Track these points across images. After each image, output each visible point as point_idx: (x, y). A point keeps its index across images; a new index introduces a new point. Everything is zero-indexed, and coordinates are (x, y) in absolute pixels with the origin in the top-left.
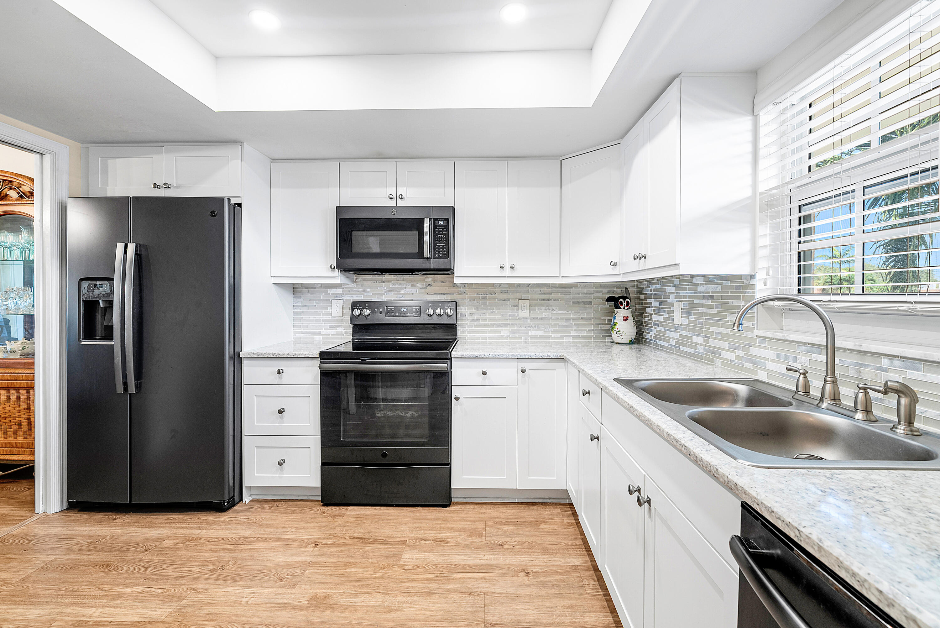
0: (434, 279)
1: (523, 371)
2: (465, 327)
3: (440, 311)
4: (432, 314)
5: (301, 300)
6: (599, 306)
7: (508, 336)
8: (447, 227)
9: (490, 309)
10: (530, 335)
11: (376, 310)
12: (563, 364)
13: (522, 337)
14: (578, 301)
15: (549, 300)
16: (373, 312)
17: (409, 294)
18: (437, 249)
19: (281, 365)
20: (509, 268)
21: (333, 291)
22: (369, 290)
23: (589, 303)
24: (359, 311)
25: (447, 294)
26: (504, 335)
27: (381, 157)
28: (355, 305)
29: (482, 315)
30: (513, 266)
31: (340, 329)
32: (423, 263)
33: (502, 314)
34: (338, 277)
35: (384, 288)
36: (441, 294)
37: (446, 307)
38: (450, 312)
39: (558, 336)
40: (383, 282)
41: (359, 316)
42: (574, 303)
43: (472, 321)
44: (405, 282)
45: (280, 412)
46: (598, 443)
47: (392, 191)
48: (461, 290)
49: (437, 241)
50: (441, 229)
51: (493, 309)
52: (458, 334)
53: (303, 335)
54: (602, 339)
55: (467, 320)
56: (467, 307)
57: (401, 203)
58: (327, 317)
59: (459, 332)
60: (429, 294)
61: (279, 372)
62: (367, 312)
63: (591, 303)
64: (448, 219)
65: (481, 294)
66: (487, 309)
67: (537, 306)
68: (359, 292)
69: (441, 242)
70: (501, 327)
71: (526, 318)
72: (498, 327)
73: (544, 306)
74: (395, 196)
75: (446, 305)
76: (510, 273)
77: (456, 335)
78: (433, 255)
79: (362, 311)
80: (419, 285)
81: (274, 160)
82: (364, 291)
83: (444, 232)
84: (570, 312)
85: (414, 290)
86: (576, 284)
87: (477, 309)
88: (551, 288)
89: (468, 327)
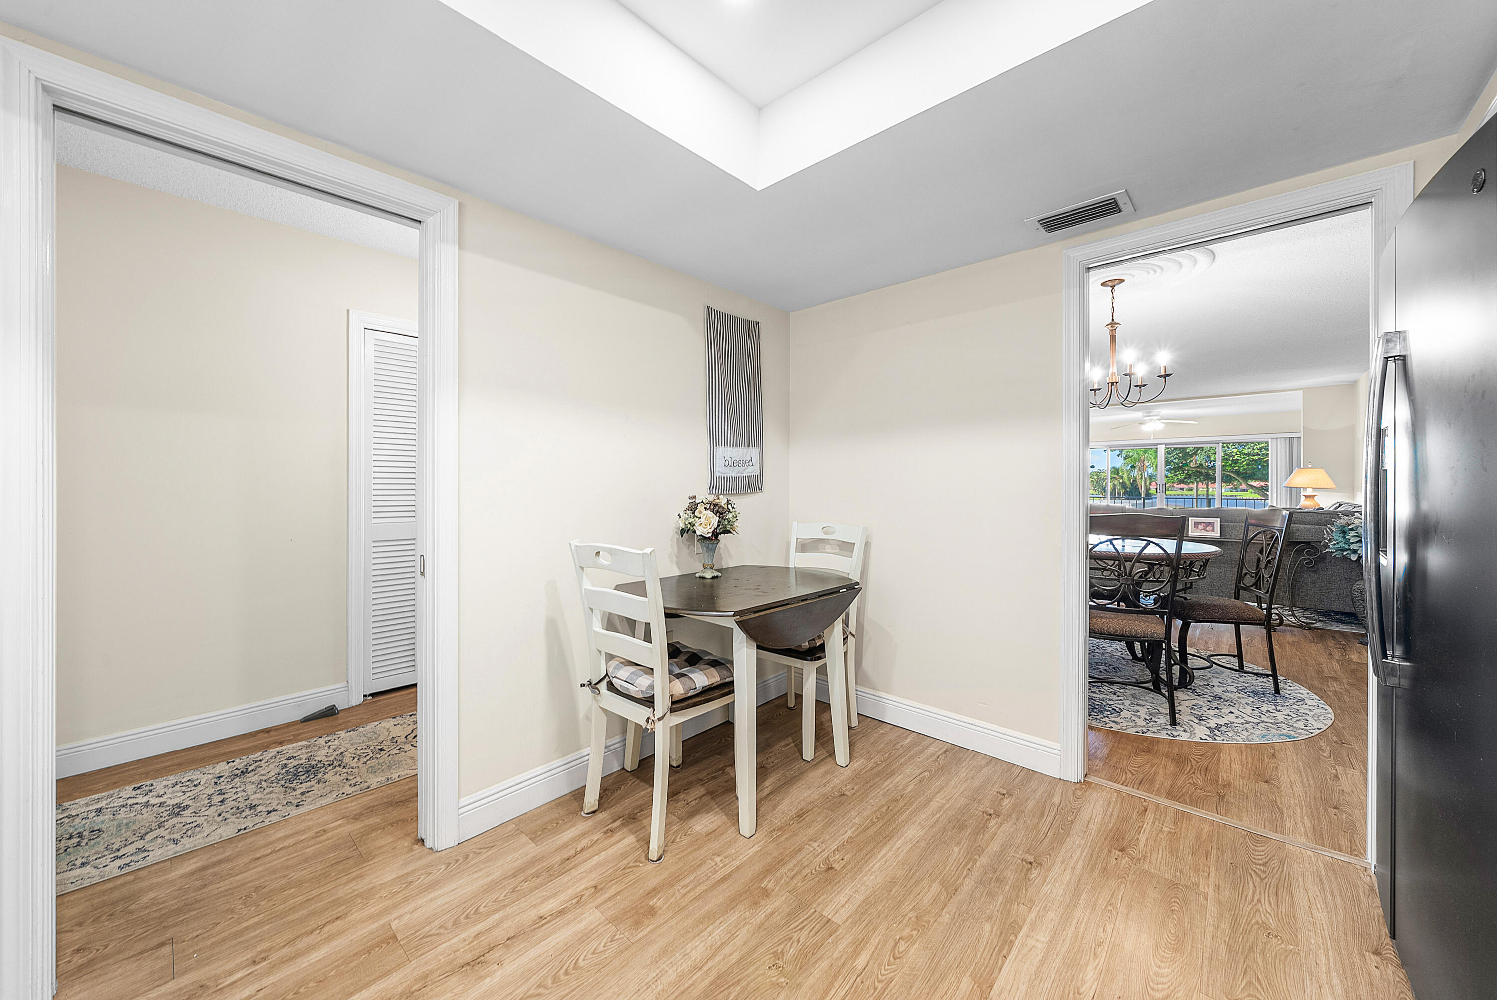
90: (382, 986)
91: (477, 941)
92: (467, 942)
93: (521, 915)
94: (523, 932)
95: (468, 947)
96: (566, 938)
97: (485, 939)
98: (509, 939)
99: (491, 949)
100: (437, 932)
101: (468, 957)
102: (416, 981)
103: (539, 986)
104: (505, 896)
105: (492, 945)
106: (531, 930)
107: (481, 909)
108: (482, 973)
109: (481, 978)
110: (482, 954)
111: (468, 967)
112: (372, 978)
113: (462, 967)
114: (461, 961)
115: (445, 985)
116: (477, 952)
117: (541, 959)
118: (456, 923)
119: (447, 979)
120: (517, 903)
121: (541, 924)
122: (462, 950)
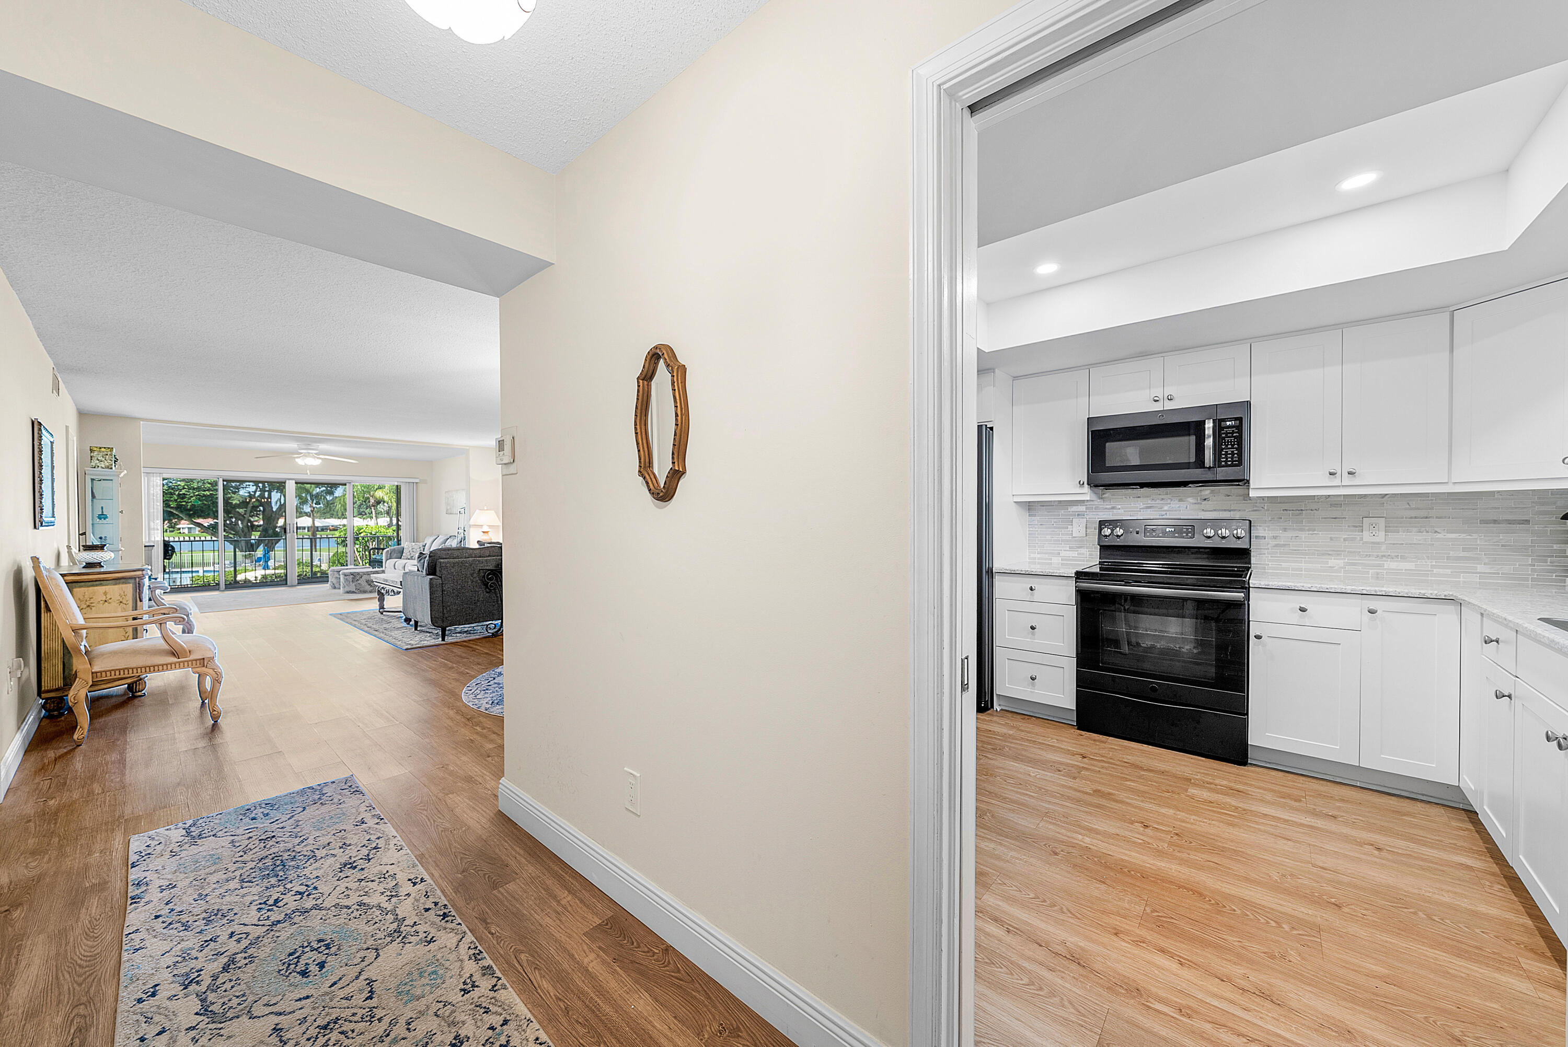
0: (1212, 492)
1: (1372, 612)
2: (1265, 554)
3: (1224, 532)
4: (1211, 535)
5: (1037, 518)
6: (1546, 527)
7: (1341, 568)
8: (1239, 428)
9: (1309, 530)
10: (1386, 569)
11: (1131, 530)
12: (1451, 608)
13: (1371, 571)
14: (1495, 519)
15: (1426, 518)
16: (1126, 532)
17: (1176, 511)
18: (1223, 456)
19: (1034, 582)
20: (1345, 474)
21: (1074, 508)
22: (1119, 506)
23: (1522, 522)
24: (1109, 530)
25: (1234, 510)
26: (1334, 567)
27: (1143, 355)
28: (1102, 524)
29: (1293, 538)
30: (1354, 471)
31: (1083, 551)
32: (1202, 474)
33: (1331, 537)
34: (1086, 493)
35: (1140, 504)
36: (1225, 510)
37: (1235, 527)
38: (1241, 532)
39: (1449, 571)
40: (1139, 497)
41: (1109, 536)
42: (1484, 522)
43: (1276, 546)
44: (1169, 496)
45: (1033, 628)
46: (1511, 702)
47: (1158, 392)
48: (1257, 505)
49: (1223, 447)
50: (1230, 430)
51: (1314, 530)
52: (1252, 562)
53: (1039, 556)
54: (1555, 581)
55: (1268, 544)
56: (1268, 527)
57: (1169, 406)
58: (1067, 537)
59: (1253, 560)
60: (1205, 511)
61: (1031, 589)
62: (1119, 531)
63: (1527, 522)
64: (1241, 418)
65: (1293, 510)
66: (1301, 530)
67: (1401, 527)
68: (1106, 509)
69: (1229, 446)
70: (1329, 555)
71: (1378, 543)
72: (1323, 554)
73: (1416, 527)
74: (1161, 397)
75: (1235, 524)
76: (1347, 480)
77: (1250, 563)
78: (1218, 463)
79: (1112, 531)
80: (1190, 500)
81: (1015, 378)
82: (1113, 508)
83: (1235, 435)
84: (1475, 536)
85: (1183, 505)
86: (1492, 494)
87: (1285, 530)
88: (1432, 500)
89: (1268, 553)
90: (1141, 1018)
91: (1058, 967)
92: (1063, 975)
93: (1014, 947)
94: (1029, 939)
95: (1066, 972)
96: (1018, 909)
97: (1052, 963)
98: (1041, 946)
99: (1057, 954)
100: (1070, 1006)
101: (1074, 967)
102: (1118, 994)
103: (1063, 912)
104: (1001, 968)
105: (1054, 955)
106: (1024, 934)
107: (1025, 981)
108: (1079, 950)
109: (1082, 949)
110: (1065, 959)
111: (1082, 962)
112: (1143, 1033)
113: (1084, 966)
114: (1081, 970)
115: (1105, 970)
116: (1066, 963)
117: (1044, 919)
118: (1052, 994)
119: (1099, 971)
120: (1004, 955)
121: (1015, 930)
122: (1072, 975)
